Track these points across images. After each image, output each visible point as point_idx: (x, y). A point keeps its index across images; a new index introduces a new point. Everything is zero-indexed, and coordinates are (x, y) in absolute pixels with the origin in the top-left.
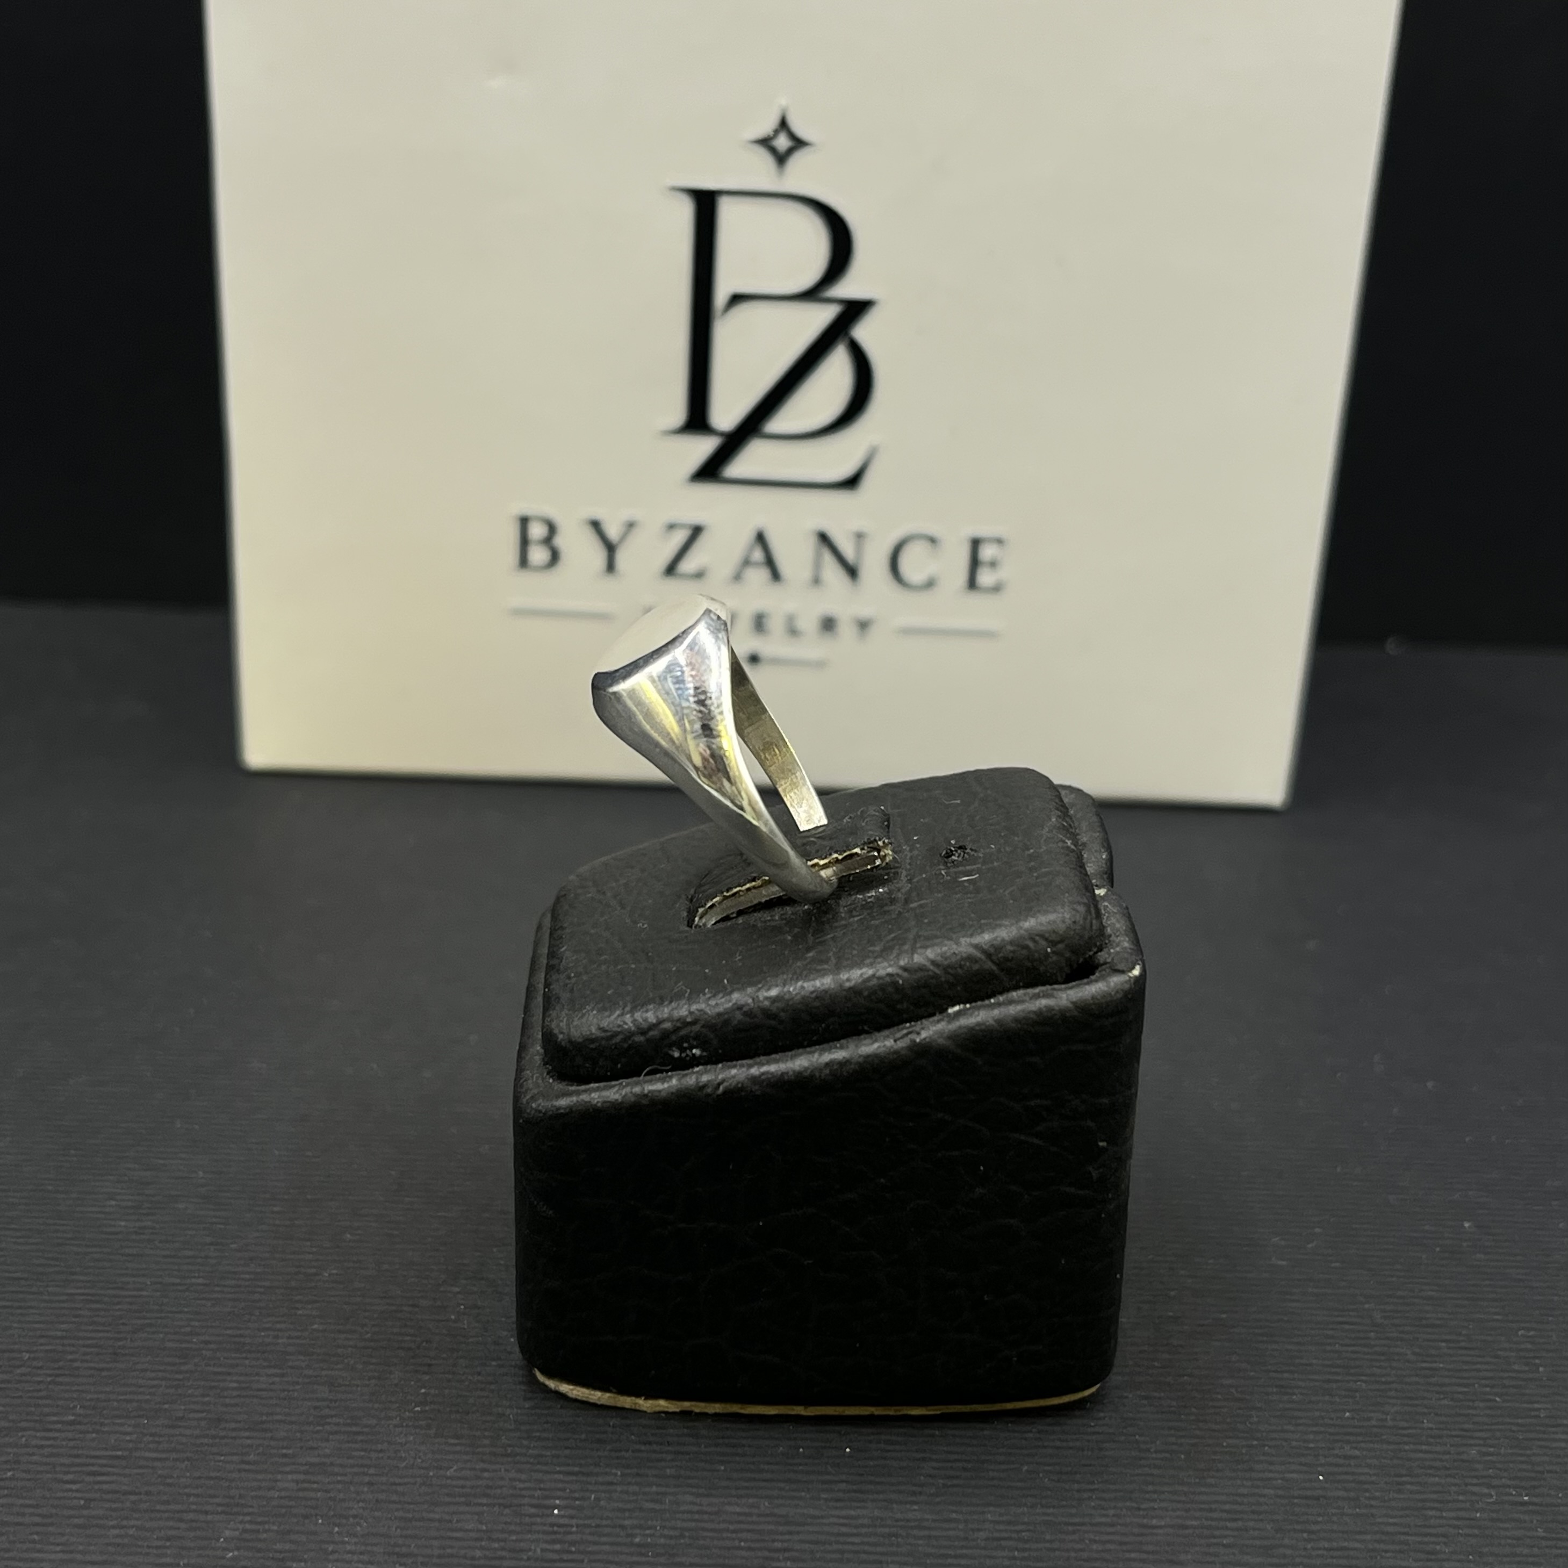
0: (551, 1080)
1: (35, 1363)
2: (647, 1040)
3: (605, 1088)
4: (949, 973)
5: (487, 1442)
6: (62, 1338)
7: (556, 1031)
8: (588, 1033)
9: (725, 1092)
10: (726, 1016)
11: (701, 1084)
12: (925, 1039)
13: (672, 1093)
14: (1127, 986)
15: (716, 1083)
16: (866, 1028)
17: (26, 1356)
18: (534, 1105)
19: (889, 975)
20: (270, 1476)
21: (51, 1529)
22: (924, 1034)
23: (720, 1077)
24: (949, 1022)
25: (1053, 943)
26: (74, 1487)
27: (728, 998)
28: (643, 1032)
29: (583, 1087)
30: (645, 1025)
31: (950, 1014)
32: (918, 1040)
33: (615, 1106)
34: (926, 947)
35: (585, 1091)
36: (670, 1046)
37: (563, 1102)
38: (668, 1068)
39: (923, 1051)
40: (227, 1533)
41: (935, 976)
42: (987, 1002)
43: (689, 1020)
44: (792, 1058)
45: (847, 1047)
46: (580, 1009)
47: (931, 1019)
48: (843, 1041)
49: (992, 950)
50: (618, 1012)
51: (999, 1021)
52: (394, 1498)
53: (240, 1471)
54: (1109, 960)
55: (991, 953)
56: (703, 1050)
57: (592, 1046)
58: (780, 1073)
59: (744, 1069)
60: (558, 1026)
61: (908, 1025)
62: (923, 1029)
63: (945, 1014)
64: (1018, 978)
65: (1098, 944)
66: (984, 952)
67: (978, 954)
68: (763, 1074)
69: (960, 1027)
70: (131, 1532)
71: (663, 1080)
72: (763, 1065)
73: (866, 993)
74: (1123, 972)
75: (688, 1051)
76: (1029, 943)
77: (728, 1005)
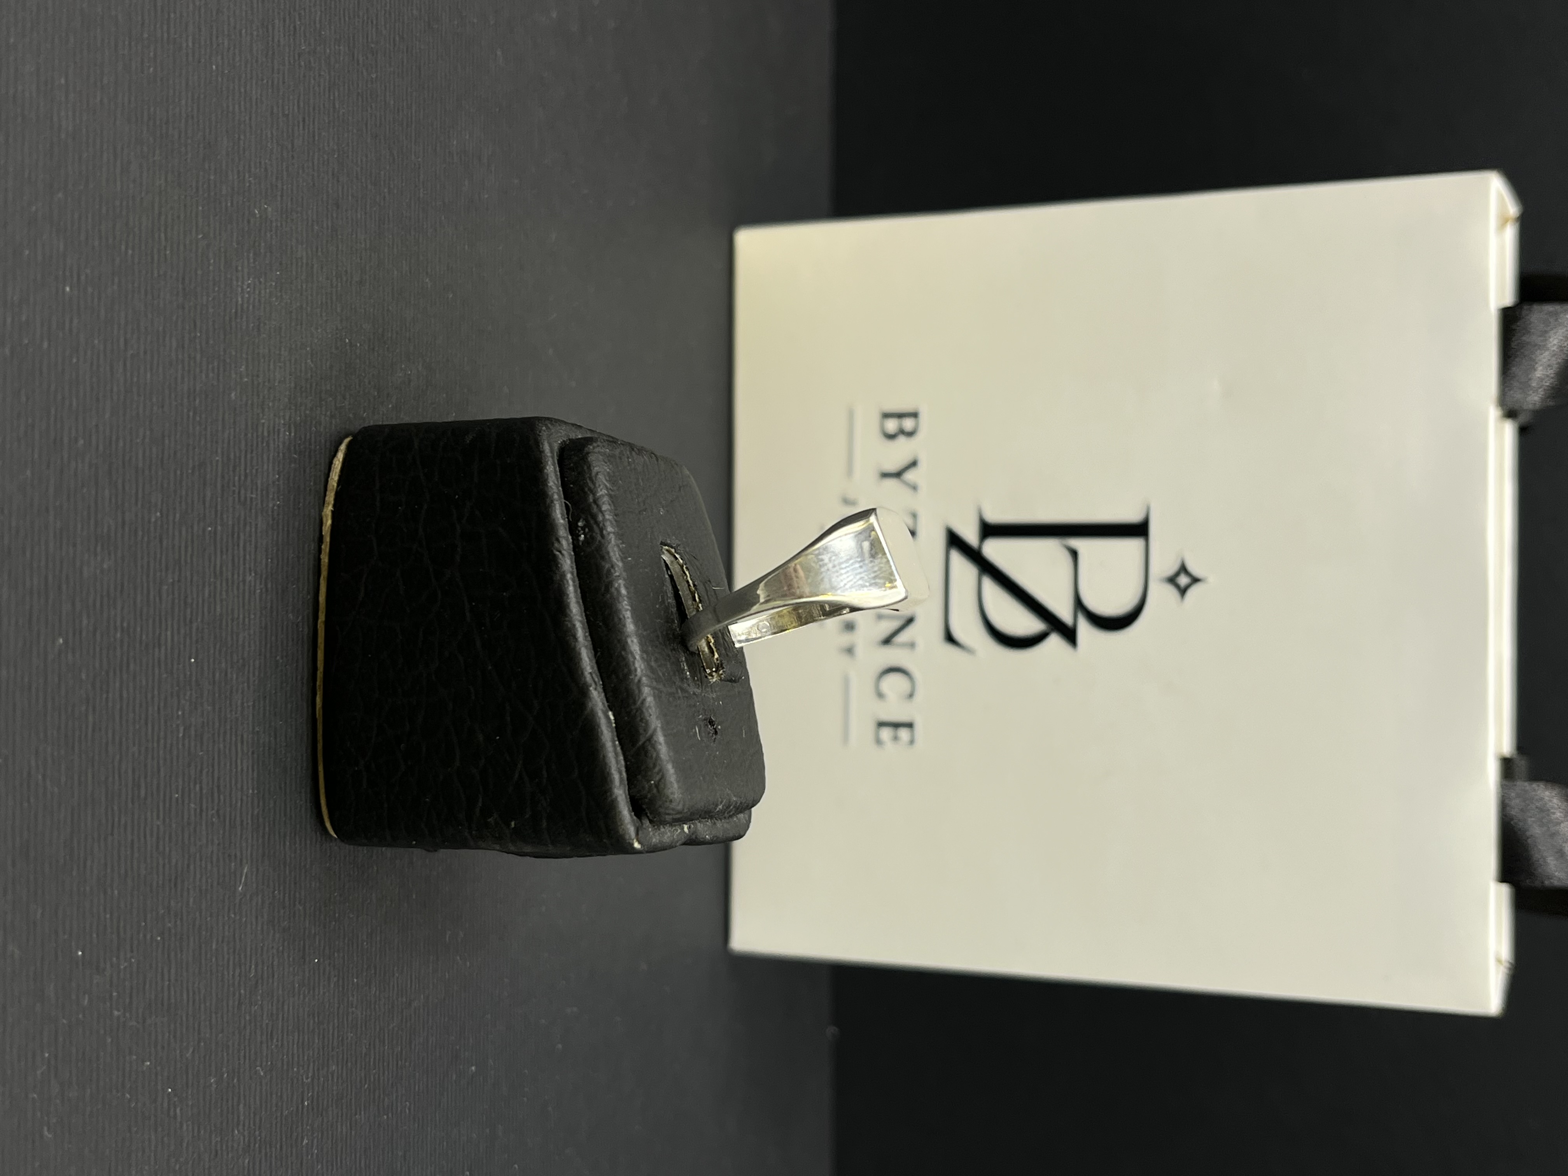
0: (559, 442)
2: (590, 505)
3: (556, 475)
4: (637, 711)
7: (595, 444)
8: (594, 465)
9: (555, 556)
10: (607, 557)
11: (560, 539)
12: (591, 693)
13: (554, 520)
14: (627, 837)
15: (561, 549)
16: (599, 654)
18: (544, 428)
19: (636, 670)
20: (305, 240)
22: (594, 693)
23: (564, 552)
24: (602, 710)
25: (657, 786)
27: (619, 559)
28: (595, 501)
29: (556, 462)
30: (600, 503)
31: (608, 712)
32: (591, 688)
33: (545, 482)
34: (654, 697)
35: (554, 462)
36: (586, 520)
37: (546, 448)
38: (571, 520)
39: (584, 692)
41: (635, 703)
42: (616, 739)
43: (604, 532)
44: (578, 602)
45: (586, 641)
46: (609, 461)
47: (605, 699)
48: (589, 638)
49: (652, 742)
50: (608, 485)
51: (603, 746)
54: (644, 826)
55: (650, 741)
56: (583, 542)
57: (585, 468)
58: (568, 593)
59: (570, 571)
60: (596, 447)
61: (601, 683)
62: (599, 693)
63: (608, 709)
64: (633, 760)
65: (655, 819)
66: (652, 736)
67: (650, 732)
68: (568, 581)
69: (599, 718)
71: (562, 515)
72: (574, 582)
73: (623, 653)
74: (637, 834)
75: (582, 532)
76: (657, 769)
77: (614, 560)
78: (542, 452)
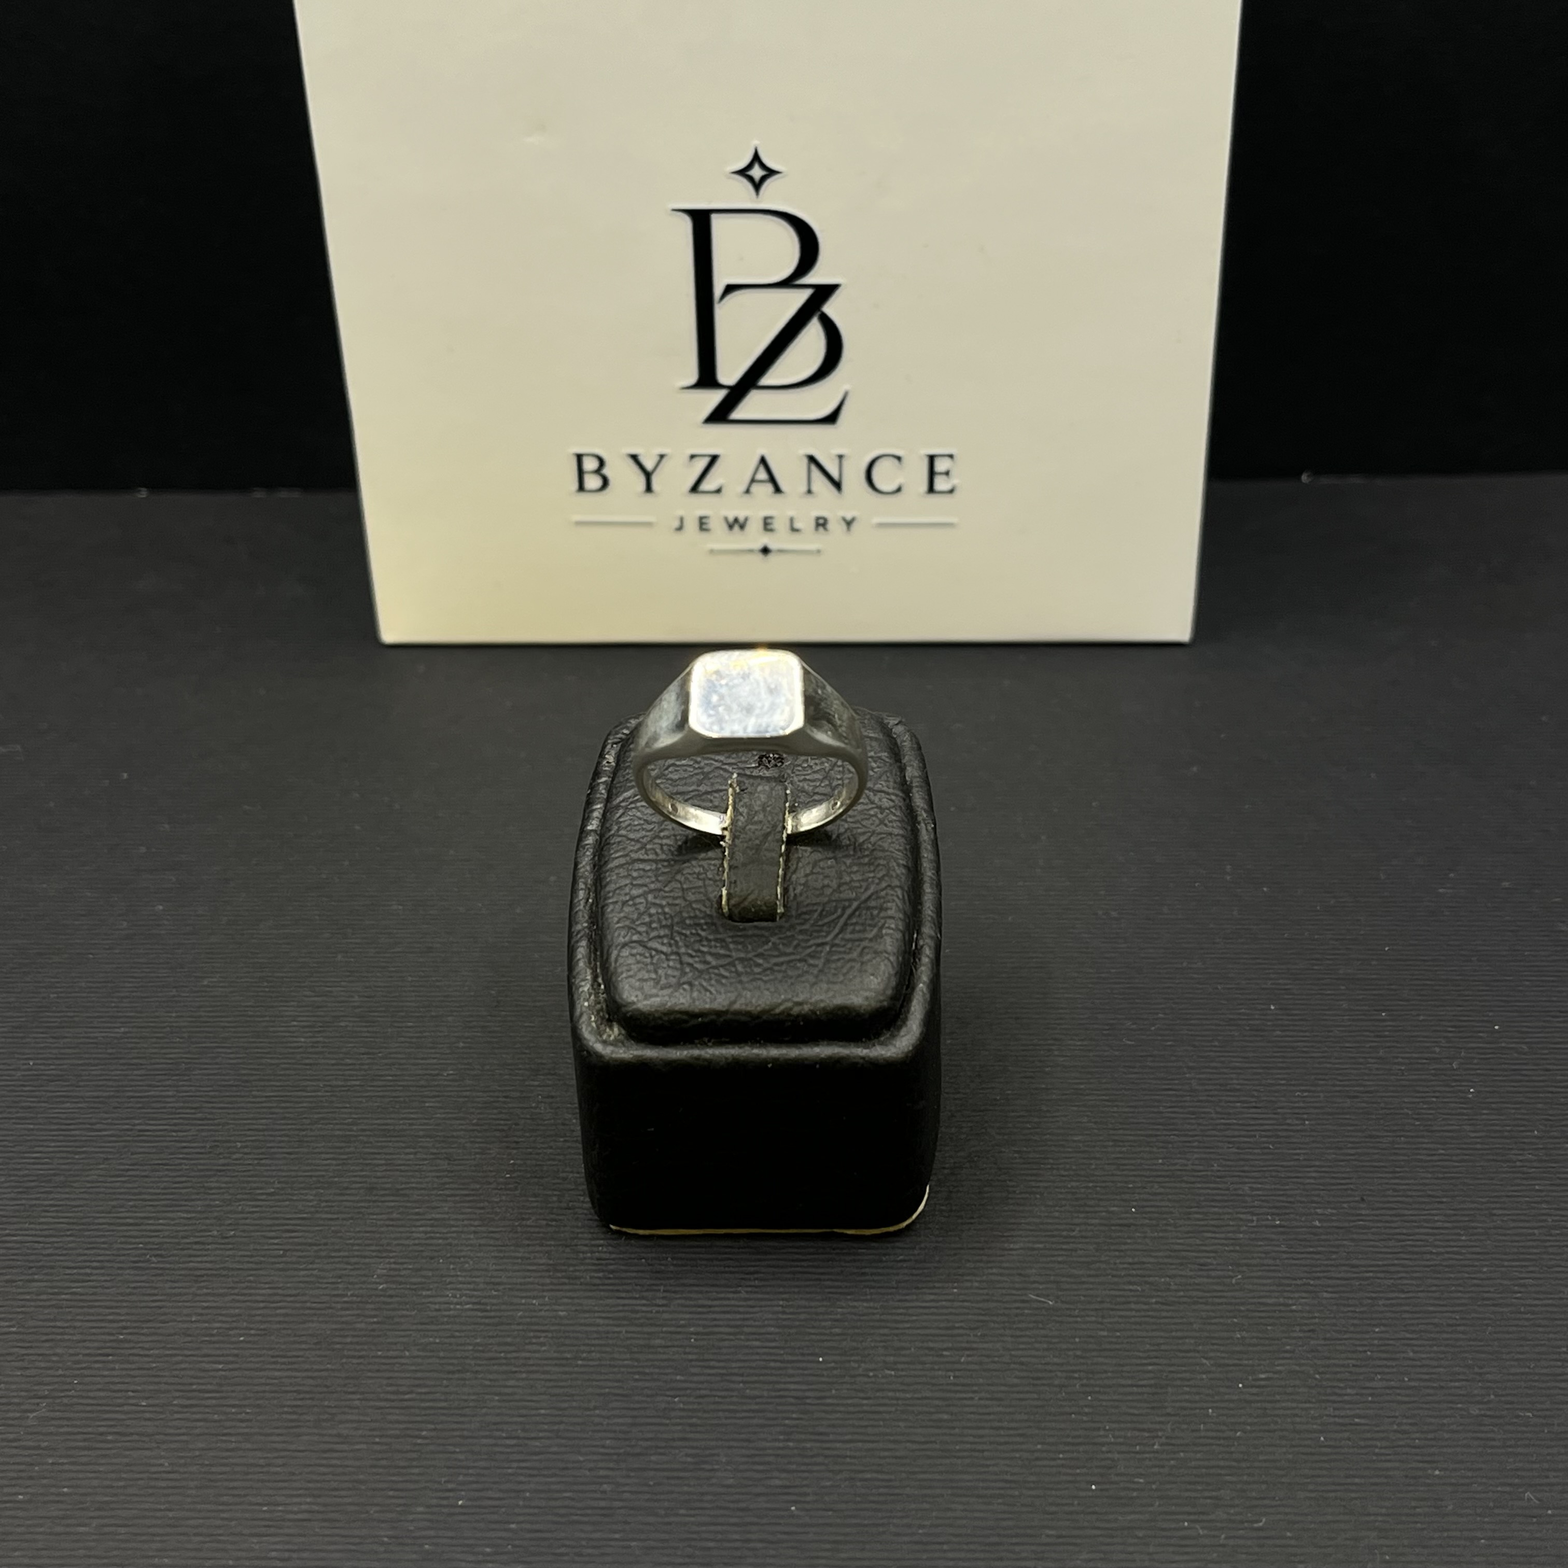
1: (246, 1150)
5: (555, 1199)
6: (264, 1130)
17: (239, 1145)
21: (261, 1272)
26: (276, 1241)
40: (379, 1271)
52: (492, 1242)
53: (388, 1226)
70: (315, 1272)
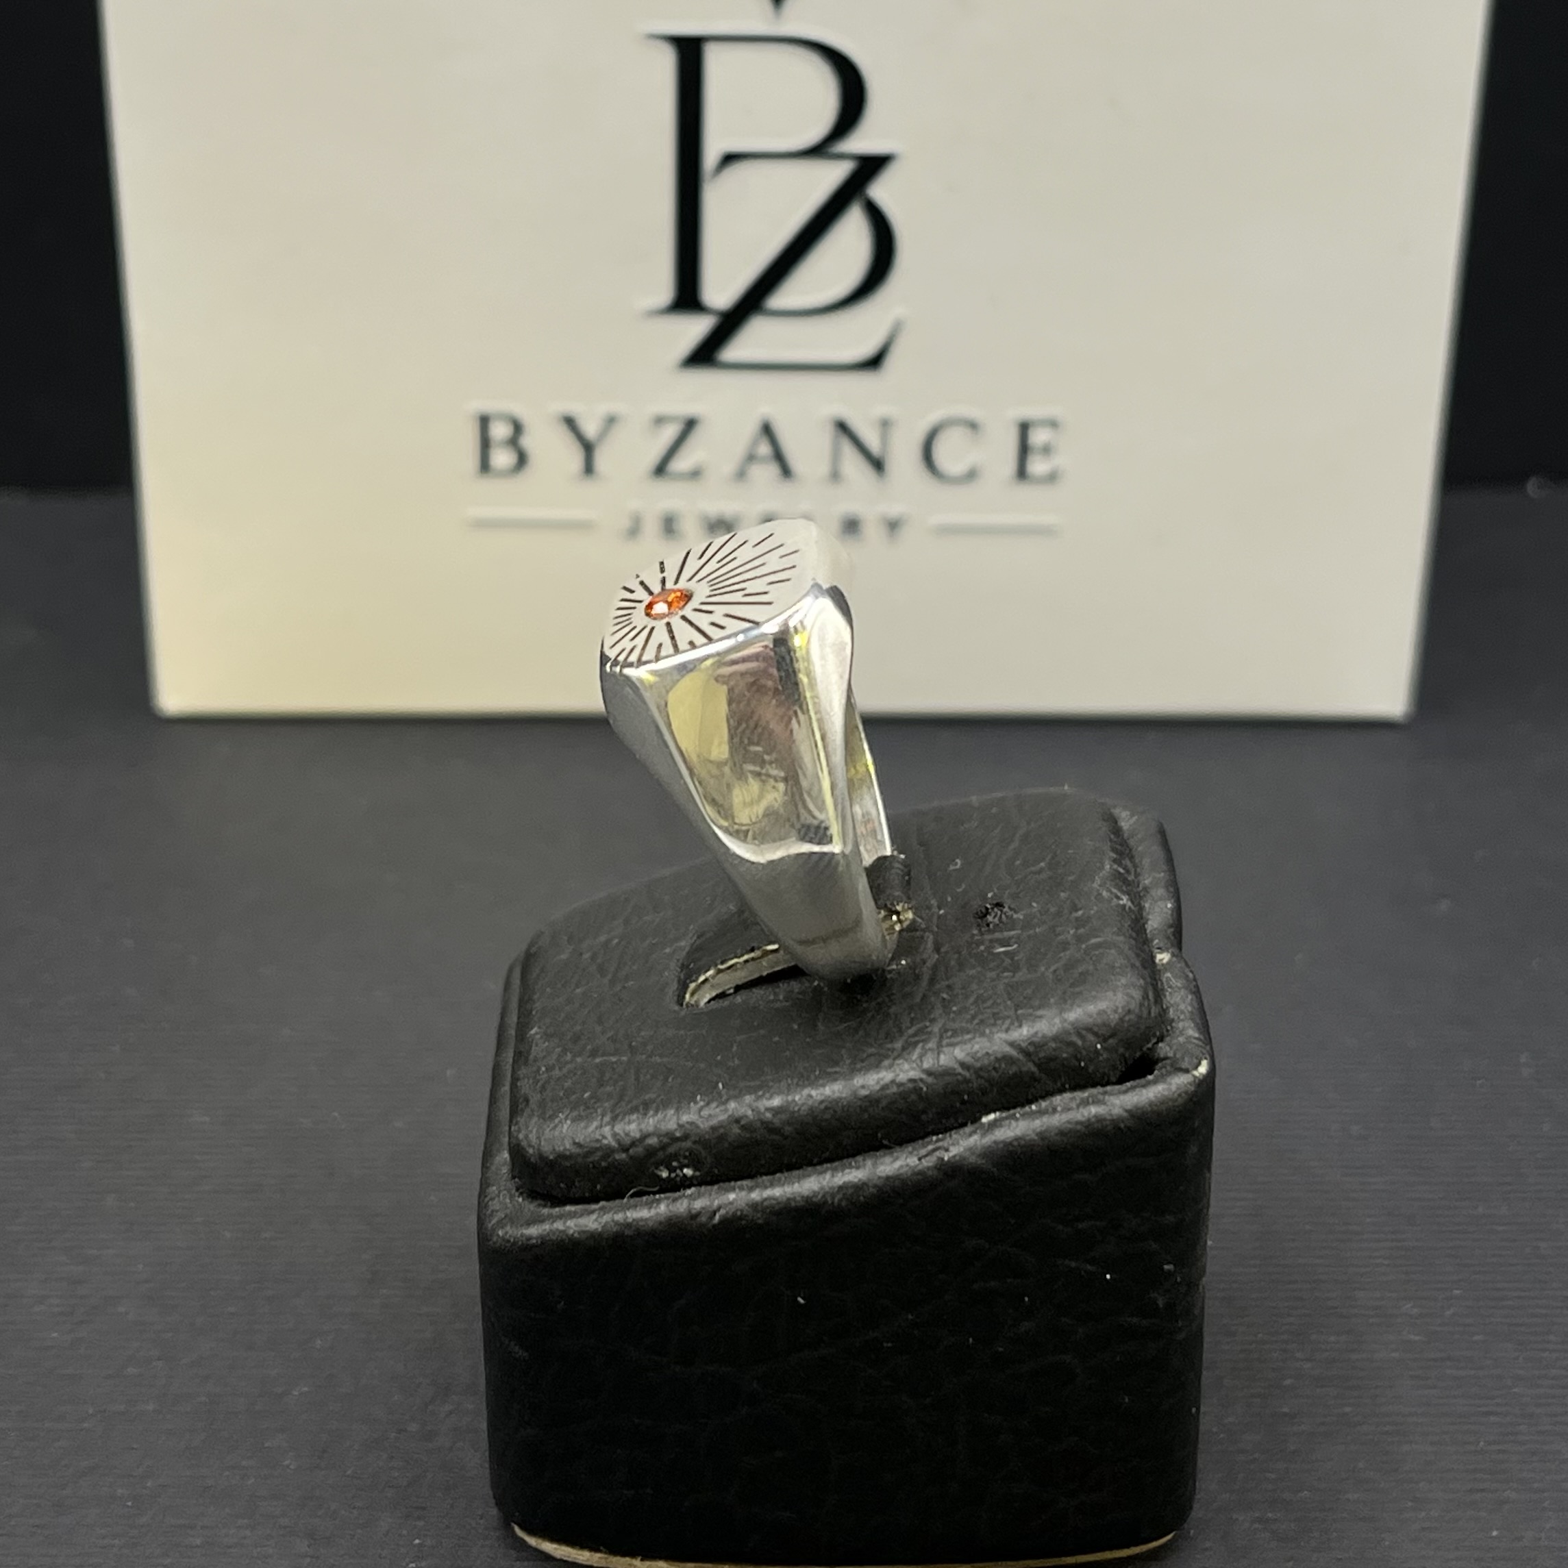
0: (520, 1200)
2: (631, 1158)
3: (583, 1213)
4: (982, 1077)
7: (524, 1143)
8: (562, 1148)
9: (725, 1221)
10: (722, 1131)
11: (694, 1212)
12: (954, 1156)
13: (661, 1223)
14: (1192, 1089)
15: (711, 1208)
16: (885, 1142)
18: (500, 1233)
19: (911, 1080)
22: (954, 1151)
23: (716, 1203)
24: (983, 1135)
25: (1104, 1038)
27: (722, 1108)
28: (626, 1150)
29: (557, 1211)
30: (627, 1141)
31: (983, 1125)
32: (945, 1156)
33: (594, 1236)
34: (953, 1045)
35: (560, 1217)
36: (657, 1165)
37: (534, 1231)
38: (656, 1189)
39: (951, 1170)
41: (966, 1080)
42: (1027, 1108)
43: (678, 1134)
44: (799, 1179)
45: (864, 1166)
46: (552, 1118)
47: (961, 1131)
48: (859, 1158)
49: (1031, 1049)
50: (595, 1124)
51: (1042, 1135)
54: (1171, 1054)
55: (1030, 1050)
56: (696, 1169)
57: (566, 1162)
58: (785, 1199)
59: (744, 1193)
60: (526, 1137)
61: (934, 1138)
62: (953, 1144)
63: (977, 1125)
64: (1062, 1079)
65: (1158, 1034)
66: (1021, 1049)
67: (1014, 1053)
68: (766, 1197)
69: (996, 1142)
71: (649, 1205)
73: (884, 1103)
74: (1187, 1071)
75: (678, 1171)
76: (1075, 1039)
77: (723, 1117)
78: (544, 1242)
